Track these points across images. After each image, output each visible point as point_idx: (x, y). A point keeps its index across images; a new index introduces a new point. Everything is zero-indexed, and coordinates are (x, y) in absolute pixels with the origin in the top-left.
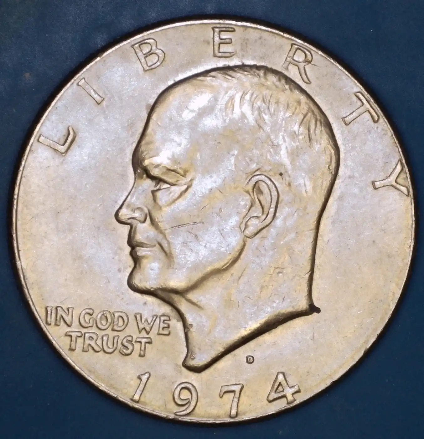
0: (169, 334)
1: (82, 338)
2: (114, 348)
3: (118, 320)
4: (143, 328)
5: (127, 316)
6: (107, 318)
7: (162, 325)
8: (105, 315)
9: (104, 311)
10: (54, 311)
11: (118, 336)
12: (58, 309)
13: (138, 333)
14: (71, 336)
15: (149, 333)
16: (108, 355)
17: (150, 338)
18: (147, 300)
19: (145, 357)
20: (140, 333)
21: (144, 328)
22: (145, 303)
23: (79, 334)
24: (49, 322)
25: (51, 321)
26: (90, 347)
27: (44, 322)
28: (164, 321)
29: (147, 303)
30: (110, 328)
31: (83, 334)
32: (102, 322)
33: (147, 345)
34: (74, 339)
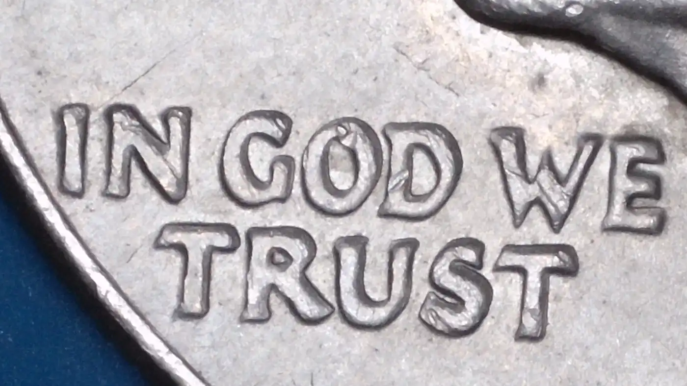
0: (658, 229)
1: (238, 256)
2: (394, 302)
3: (409, 164)
4: (533, 199)
5: (453, 145)
6: (353, 154)
7: (625, 184)
8: (347, 142)
9: (339, 123)
10: (96, 130)
11: (412, 245)
12: (117, 117)
13: (511, 226)
14: (182, 249)
15: (562, 225)
16: (364, 339)
17: (567, 249)
18: (546, 62)
19: (545, 341)
20: (517, 226)
21: (537, 202)
22: (540, 81)
23: (223, 241)
24: (75, 185)
25: (83, 179)
26: (279, 300)
27: (52, 183)
28: (633, 163)
29: (549, 77)
30: (372, 206)
31: (242, 237)
32: (334, 175)
33: (555, 281)
34: (196, 261)
